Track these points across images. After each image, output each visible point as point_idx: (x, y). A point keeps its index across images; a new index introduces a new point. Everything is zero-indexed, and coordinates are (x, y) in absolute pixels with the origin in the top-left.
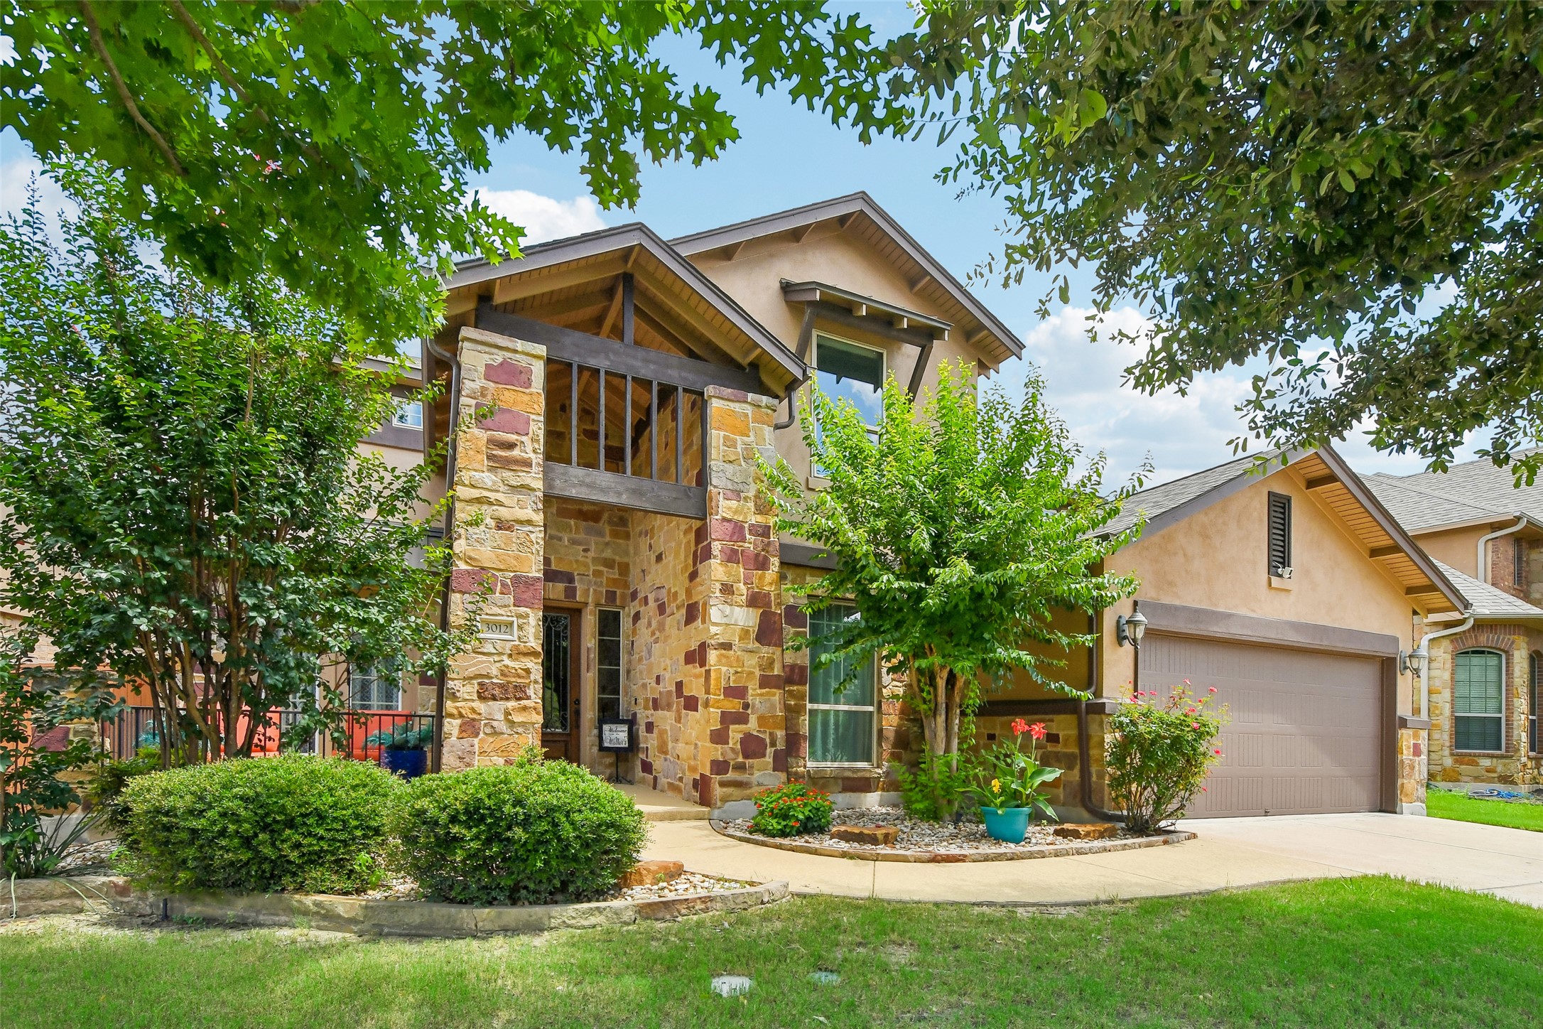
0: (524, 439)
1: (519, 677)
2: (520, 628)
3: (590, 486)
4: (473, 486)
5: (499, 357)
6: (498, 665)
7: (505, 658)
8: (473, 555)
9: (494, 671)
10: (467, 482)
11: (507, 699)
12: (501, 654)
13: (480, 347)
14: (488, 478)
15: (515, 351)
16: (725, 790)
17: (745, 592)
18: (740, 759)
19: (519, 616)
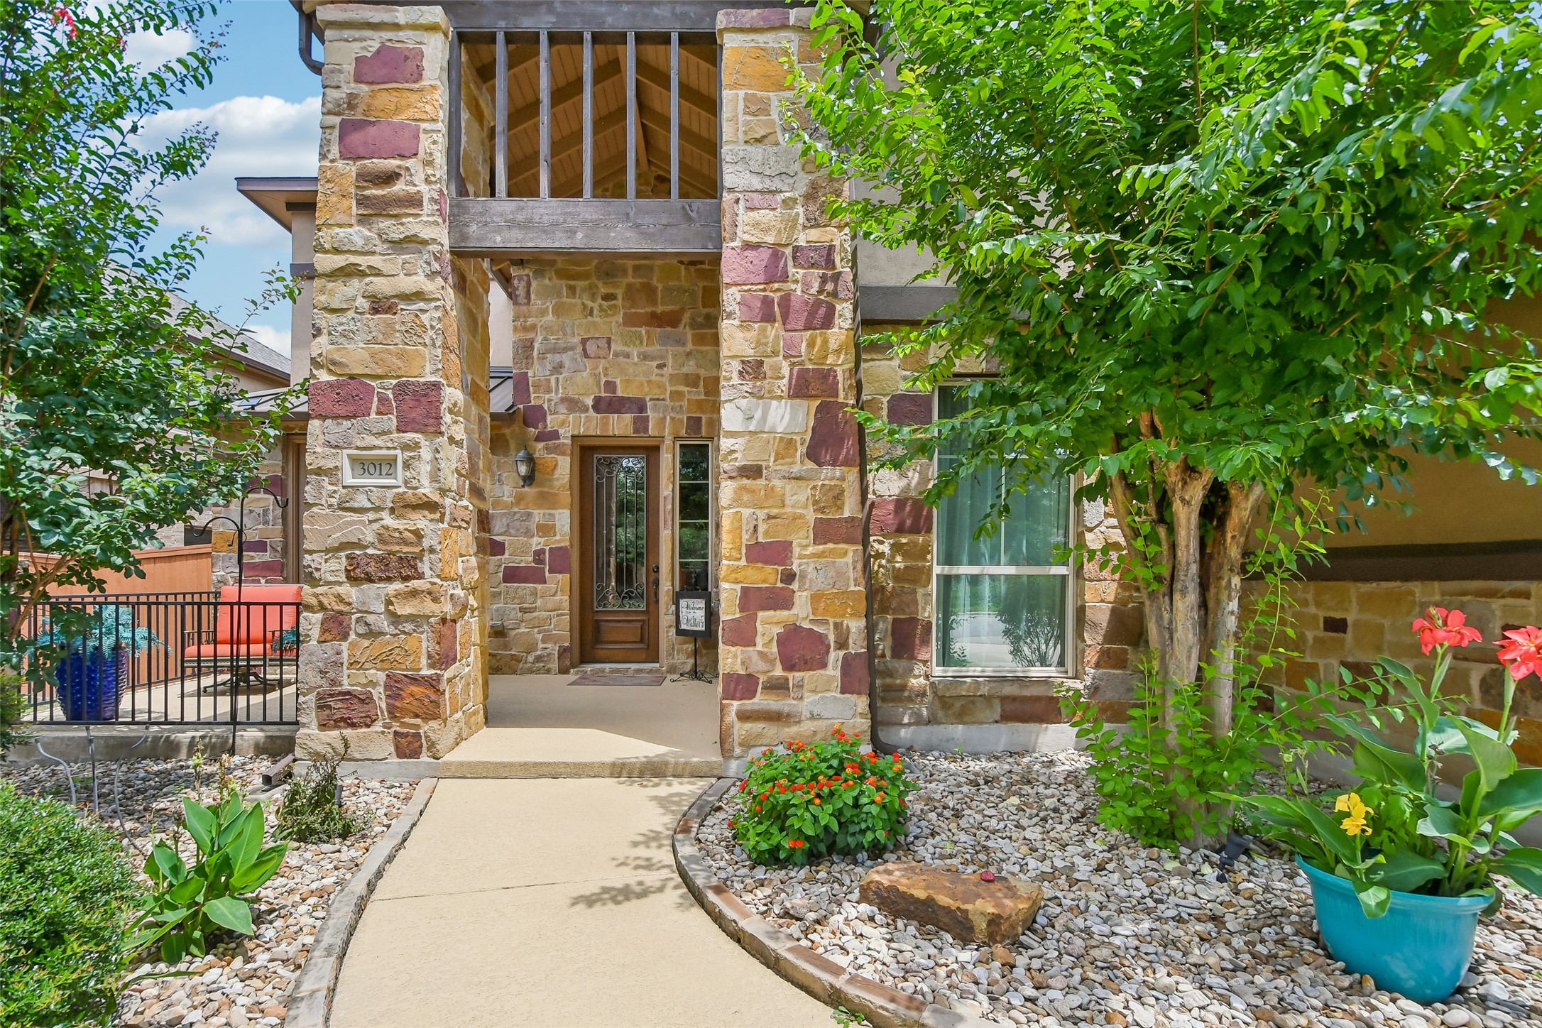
0: (410, 163)
1: (406, 542)
2: (407, 465)
3: (526, 226)
4: (337, 251)
5: (373, 42)
6: (375, 526)
7: (385, 514)
8: (337, 357)
9: (369, 537)
10: (327, 246)
11: (389, 579)
12: (378, 509)
13: (347, 34)
14: (357, 235)
15: (396, 27)
16: (748, 726)
17: (786, 371)
18: (778, 672)
19: (406, 447)
